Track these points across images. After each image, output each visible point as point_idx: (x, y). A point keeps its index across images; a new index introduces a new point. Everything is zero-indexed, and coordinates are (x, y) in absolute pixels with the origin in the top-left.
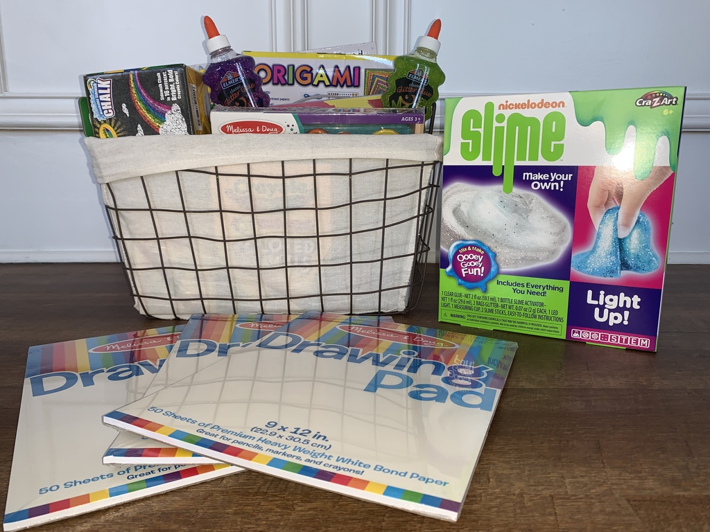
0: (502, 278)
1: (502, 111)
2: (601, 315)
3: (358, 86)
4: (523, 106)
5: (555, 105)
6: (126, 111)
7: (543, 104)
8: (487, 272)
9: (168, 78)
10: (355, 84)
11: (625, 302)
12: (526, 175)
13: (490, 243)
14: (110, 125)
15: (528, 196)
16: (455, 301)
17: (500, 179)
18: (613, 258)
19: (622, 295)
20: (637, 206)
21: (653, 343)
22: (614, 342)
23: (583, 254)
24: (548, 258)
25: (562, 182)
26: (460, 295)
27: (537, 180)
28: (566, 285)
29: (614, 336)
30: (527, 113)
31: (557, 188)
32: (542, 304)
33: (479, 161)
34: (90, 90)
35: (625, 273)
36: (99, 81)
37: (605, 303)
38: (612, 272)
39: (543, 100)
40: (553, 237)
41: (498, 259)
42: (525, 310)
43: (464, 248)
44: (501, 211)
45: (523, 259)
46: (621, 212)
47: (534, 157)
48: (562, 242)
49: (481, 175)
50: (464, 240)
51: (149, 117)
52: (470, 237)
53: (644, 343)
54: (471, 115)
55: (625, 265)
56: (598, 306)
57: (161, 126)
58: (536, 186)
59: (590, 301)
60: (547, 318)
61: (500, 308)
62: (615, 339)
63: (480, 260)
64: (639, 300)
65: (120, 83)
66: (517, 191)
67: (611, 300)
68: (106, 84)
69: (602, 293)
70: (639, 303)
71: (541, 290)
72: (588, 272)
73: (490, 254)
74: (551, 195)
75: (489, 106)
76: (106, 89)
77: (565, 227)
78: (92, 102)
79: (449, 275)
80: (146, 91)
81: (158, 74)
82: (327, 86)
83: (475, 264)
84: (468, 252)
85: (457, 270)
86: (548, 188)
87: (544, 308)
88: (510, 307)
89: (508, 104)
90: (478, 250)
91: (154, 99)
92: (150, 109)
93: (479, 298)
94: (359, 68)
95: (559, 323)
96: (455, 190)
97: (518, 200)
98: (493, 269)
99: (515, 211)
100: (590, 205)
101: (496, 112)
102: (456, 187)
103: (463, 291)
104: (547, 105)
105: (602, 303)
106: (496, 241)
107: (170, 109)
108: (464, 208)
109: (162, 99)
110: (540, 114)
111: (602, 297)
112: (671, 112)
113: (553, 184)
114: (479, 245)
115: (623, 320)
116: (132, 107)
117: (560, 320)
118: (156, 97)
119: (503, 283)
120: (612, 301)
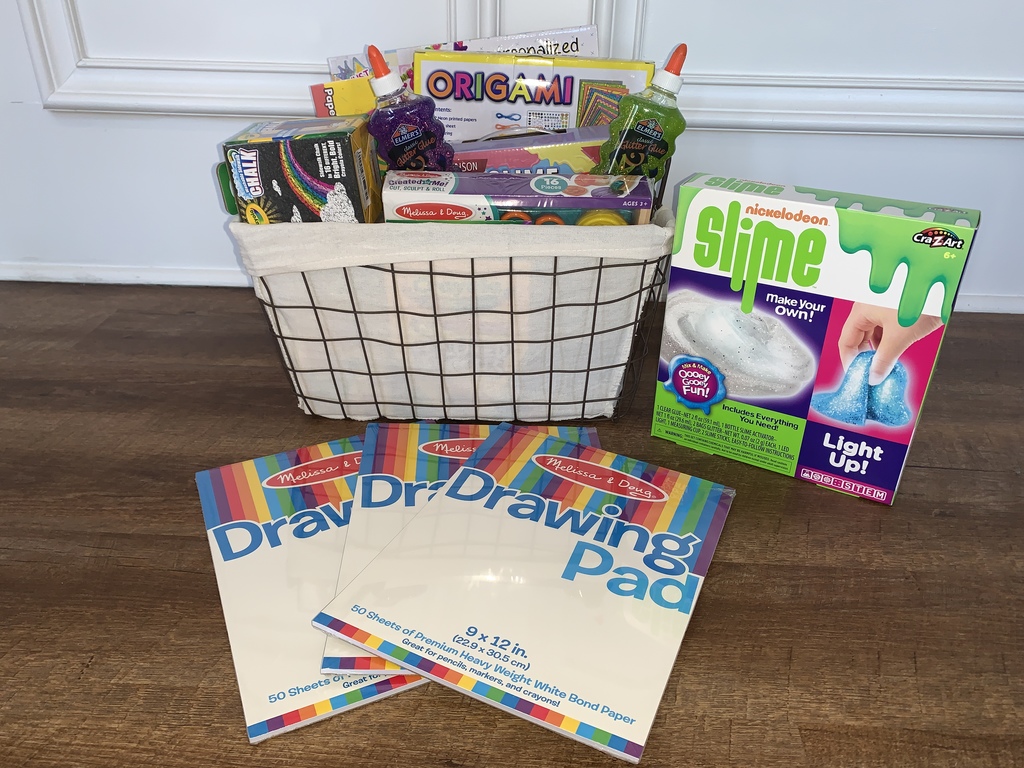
0: (728, 403)
1: (749, 216)
2: (837, 460)
3: (570, 103)
4: (776, 214)
5: (815, 220)
6: (277, 189)
7: (801, 217)
8: (713, 393)
9: (329, 151)
10: (565, 100)
11: (866, 451)
12: (770, 297)
13: (719, 364)
14: (259, 205)
15: (770, 321)
16: (672, 418)
17: (739, 295)
18: (859, 405)
19: (863, 444)
20: (895, 356)
21: (889, 498)
22: (847, 489)
23: (825, 395)
24: (784, 392)
25: (812, 313)
26: (679, 413)
27: (783, 305)
28: (802, 423)
29: (848, 483)
30: (780, 223)
31: (806, 318)
32: (772, 438)
33: (714, 270)
34: (232, 162)
35: (870, 422)
36: (242, 153)
37: (843, 449)
38: (856, 419)
39: (801, 212)
40: (794, 371)
41: (726, 383)
42: (752, 440)
43: (687, 363)
44: (735, 331)
45: (755, 388)
46: (876, 357)
47: (783, 277)
48: (803, 377)
49: (717, 286)
50: (688, 355)
51: (307, 197)
52: (696, 353)
53: (880, 495)
54: (710, 213)
55: (871, 414)
56: (835, 450)
57: (322, 209)
58: (781, 311)
59: (826, 443)
60: (776, 452)
61: (723, 434)
62: (848, 486)
63: (706, 380)
64: (882, 452)
65: (268, 154)
66: (757, 312)
67: (851, 447)
68: (251, 156)
69: (842, 438)
70: (881, 455)
71: (772, 424)
72: (829, 415)
73: (718, 376)
74: (797, 325)
75: (735, 207)
76: (251, 162)
77: (809, 362)
78: (235, 178)
79: (667, 389)
80: (301, 165)
81: (316, 145)
82: (527, 103)
83: (699, 383)
84: (692, 369)
85: (677, 386)
86: (794, 315)
87: (774, 442)
88: (735, 435)
89: (759, 208)
90: (704, 369)
91: (311, 175)
92: (308, 188)
93: (700, 419)
94: (572, 78)
95: (789, 460)
96: (683, 297)
97: (757, 322)
98: (720, 392)
99: (752, 335)
100: (842, 343)
101: (743, 215)
102: (684, 293)
103: (683, 409)
104: (806, 219)
105: (839, 448)
106: (726, 363)
107: (333, 189)
108: (692, 321)
109: (322, 176)
110: (797, 228)
111: (840, 442)
112: (953, 256)
113: (801, 313)
114: (706, 364)
115: (861, 469)
116: (284, 184)
117: (791, 457)
118: (315, 174)
119: (730, 409)
120: (851, 449)
